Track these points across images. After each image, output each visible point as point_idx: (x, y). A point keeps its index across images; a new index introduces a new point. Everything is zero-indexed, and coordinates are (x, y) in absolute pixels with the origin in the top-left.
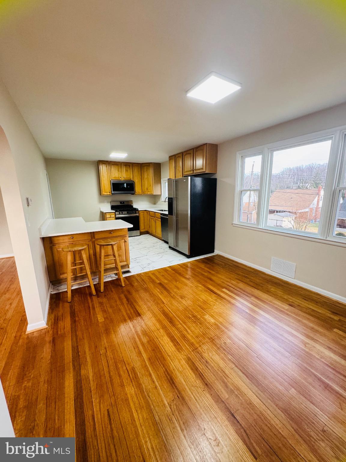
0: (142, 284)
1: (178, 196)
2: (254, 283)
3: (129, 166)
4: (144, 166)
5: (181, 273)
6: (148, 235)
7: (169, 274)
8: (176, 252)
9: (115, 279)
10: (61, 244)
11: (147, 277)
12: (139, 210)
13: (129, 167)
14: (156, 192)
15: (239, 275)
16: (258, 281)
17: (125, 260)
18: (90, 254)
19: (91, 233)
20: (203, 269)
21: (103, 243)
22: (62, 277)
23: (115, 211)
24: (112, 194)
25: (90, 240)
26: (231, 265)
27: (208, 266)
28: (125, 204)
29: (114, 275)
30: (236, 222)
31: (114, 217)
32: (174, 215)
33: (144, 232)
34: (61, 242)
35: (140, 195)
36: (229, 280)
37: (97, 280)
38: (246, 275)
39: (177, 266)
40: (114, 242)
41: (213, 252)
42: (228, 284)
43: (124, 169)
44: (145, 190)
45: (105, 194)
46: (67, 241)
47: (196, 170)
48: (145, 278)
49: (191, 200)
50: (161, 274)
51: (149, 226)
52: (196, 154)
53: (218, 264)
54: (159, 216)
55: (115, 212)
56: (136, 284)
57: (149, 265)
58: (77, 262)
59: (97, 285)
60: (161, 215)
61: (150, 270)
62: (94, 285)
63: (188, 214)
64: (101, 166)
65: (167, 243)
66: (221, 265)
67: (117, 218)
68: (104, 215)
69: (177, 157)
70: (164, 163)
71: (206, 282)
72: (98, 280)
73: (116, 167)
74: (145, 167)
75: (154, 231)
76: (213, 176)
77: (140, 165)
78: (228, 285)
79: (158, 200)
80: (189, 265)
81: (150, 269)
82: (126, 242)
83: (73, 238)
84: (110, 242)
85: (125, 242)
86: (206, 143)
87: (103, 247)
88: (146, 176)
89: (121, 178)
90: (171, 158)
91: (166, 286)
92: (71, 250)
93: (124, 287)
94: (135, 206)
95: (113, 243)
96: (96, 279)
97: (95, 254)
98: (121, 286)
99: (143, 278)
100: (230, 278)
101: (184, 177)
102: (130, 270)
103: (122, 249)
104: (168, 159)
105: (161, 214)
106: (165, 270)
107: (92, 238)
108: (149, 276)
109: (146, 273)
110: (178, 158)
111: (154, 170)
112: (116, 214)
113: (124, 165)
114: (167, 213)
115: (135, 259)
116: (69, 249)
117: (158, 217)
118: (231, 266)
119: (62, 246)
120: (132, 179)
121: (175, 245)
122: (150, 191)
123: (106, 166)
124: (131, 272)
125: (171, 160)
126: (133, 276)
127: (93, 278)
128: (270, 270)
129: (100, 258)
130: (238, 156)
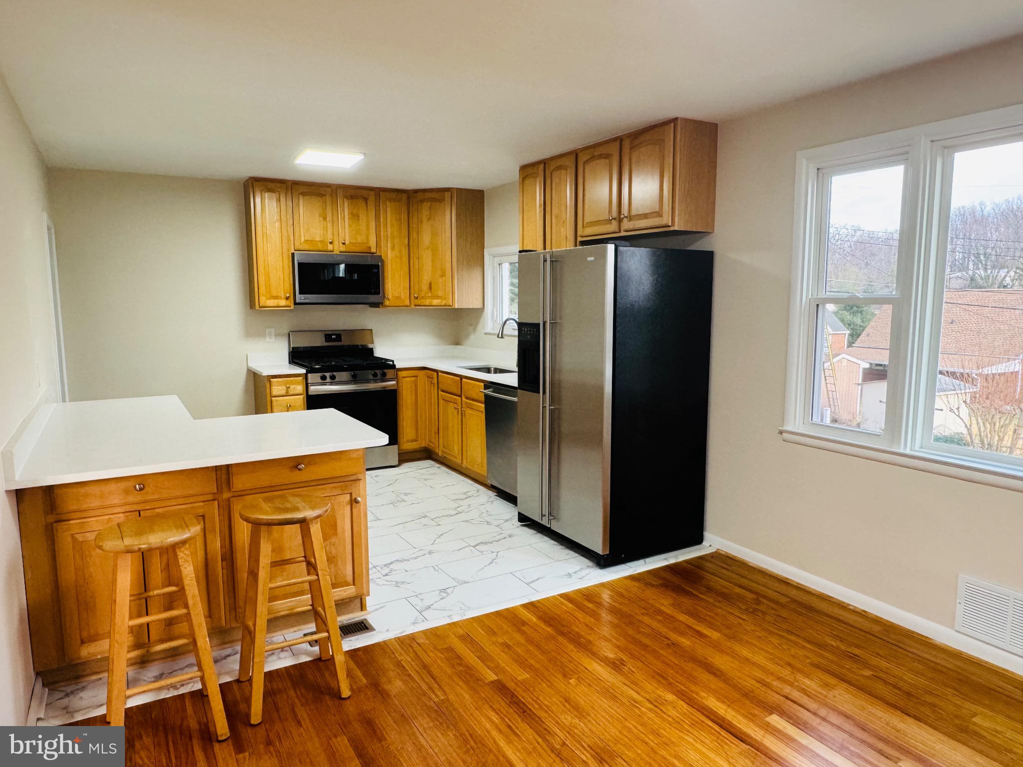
0: (424, 687)
1: (561, 318)
2: (895, 687)
3: (366, 200)
4: (422, 201)
5: (579, 636)
6: (429, 463)
7: (530, 641)
8: (546, 538)
9: (308, 659)
10: (91, 513)
11: (441, 651)
12: (397, 367)
13: (363, 204)
14: (465, 299)
15: (823, 646)
16: (909, 677)
17: (350, 578)
18: (209, 556)
19: (217, 469)
20: (669, 619)
21: (267, 513)
22: (87, 651)
23: (303, 371)
24: (296, 304)
25: (210, 497)
26: (784, 600)
27: (687, 601)
28: (345, 342)
29: (306, 646)
30: (795, 423)
31: (301, 392)
32: (544, 393)
33: (415, 451)
34: (93, 505)
35: (400, 308)
36: (786, 673)
37: (234, 664)
38: (857, 651)
39: (562, 603)
40: (313, 508)
41: (697, 539)
42: (787, 690)
43: (345, 209)
44: (420, 290)
45: (271, 303)
46: (116, 500)
47: (630, 218)
48: (431, 654)
49: (618, 335)
50: (500, 640)
51: (434, 429)
52: (634, 160)
53: (726, 597)
54: (480, 391)
55: (306, 375)
56: (395, 686)
57: (444, 595)
58: (156, 592)
59: (235, 687)
60: (486, 387)
61: (448, 621)
62: (222, 687)
63: (601, 389)
64: (258, 200)
65: (511, 499)
66: (741, 598)
67: (314, 402)
68: (265, 386)
69: (552, 168)
70: (501, 190)
71: (692, 679)
72: (237, 667)
73: (316, 203)
74: (426, 205)
75: (456, 449)
76: (699, 243)
77: (404, 196)
78: (787, 698)
79: (471, 328)
80: (606, 596)
81: (449, 616)
82: (357, 502)
83: (141, 489)
84: (296, 509)
85: (354, 502)
86: (673, 115)
87: (270, 533)
88: (426, 238)
89: (331, 243)
90: (528, 171)
91: (525, 697)
92: (136, 548)
93: (348, 702)
94: (381, 351)
95: (309, 514)
96: (232, 658)
97: (229, 556)
98: (336, 695)
99: (427, 660)
100: (789, 664)
101: (583, 243)
102: (372, 619)
103: (339, 530)
104: (516, 175)
105: (488, 385)
106: (509, 617)
107: (220, 490)
108: (450, 649)
109: (434, 634)
110: (556, 174)
111: (458, 215)
112: (309, 381)
113: (345, 197)
114: (512, 380)
115: (386, 571)
116: (128, 541)
117: (476, 397)
118: (783, 606)
119: (95, 524)
120: (373, 250)
121: (546, 512)
122: (440, 293)
123: (279, 200)
124: (373, 629)
125: (527, 182)
126: (381, 647)
127: (218, 653)
128: (952, 627)
129: (254, 574)
130: (805, 169)
